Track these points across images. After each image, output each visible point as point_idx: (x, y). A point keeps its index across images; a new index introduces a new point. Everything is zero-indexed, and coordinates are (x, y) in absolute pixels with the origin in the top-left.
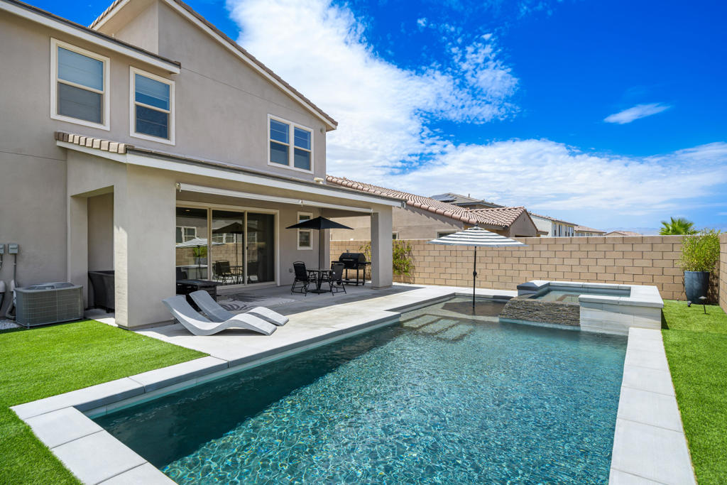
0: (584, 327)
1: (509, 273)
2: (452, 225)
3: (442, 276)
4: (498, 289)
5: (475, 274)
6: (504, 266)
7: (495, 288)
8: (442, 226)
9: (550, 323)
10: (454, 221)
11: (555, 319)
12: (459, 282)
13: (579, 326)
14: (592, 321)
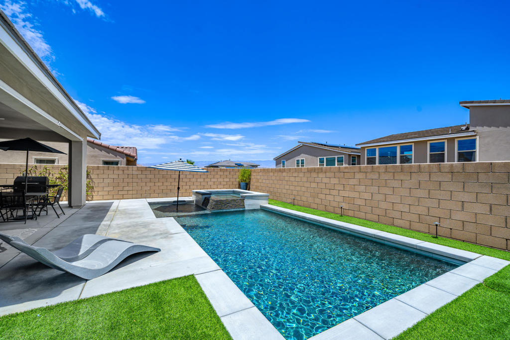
0: (247, 208)
1: (169, 187)
2: (116, 156)
3: (120, 193)
4: (162, 197)
5: (179, 188)
6: (165, 184)
7: (160, 197)
8: (106, 157)
9: (234, 208)
10: (118, 153)
11: (236, 206)
12: (134, 196)
13: (244, 207)
14: (249, 205)
